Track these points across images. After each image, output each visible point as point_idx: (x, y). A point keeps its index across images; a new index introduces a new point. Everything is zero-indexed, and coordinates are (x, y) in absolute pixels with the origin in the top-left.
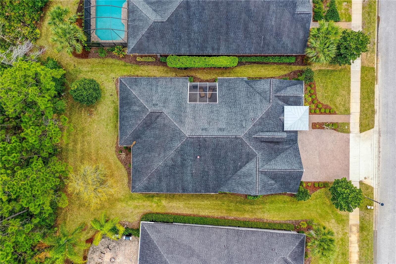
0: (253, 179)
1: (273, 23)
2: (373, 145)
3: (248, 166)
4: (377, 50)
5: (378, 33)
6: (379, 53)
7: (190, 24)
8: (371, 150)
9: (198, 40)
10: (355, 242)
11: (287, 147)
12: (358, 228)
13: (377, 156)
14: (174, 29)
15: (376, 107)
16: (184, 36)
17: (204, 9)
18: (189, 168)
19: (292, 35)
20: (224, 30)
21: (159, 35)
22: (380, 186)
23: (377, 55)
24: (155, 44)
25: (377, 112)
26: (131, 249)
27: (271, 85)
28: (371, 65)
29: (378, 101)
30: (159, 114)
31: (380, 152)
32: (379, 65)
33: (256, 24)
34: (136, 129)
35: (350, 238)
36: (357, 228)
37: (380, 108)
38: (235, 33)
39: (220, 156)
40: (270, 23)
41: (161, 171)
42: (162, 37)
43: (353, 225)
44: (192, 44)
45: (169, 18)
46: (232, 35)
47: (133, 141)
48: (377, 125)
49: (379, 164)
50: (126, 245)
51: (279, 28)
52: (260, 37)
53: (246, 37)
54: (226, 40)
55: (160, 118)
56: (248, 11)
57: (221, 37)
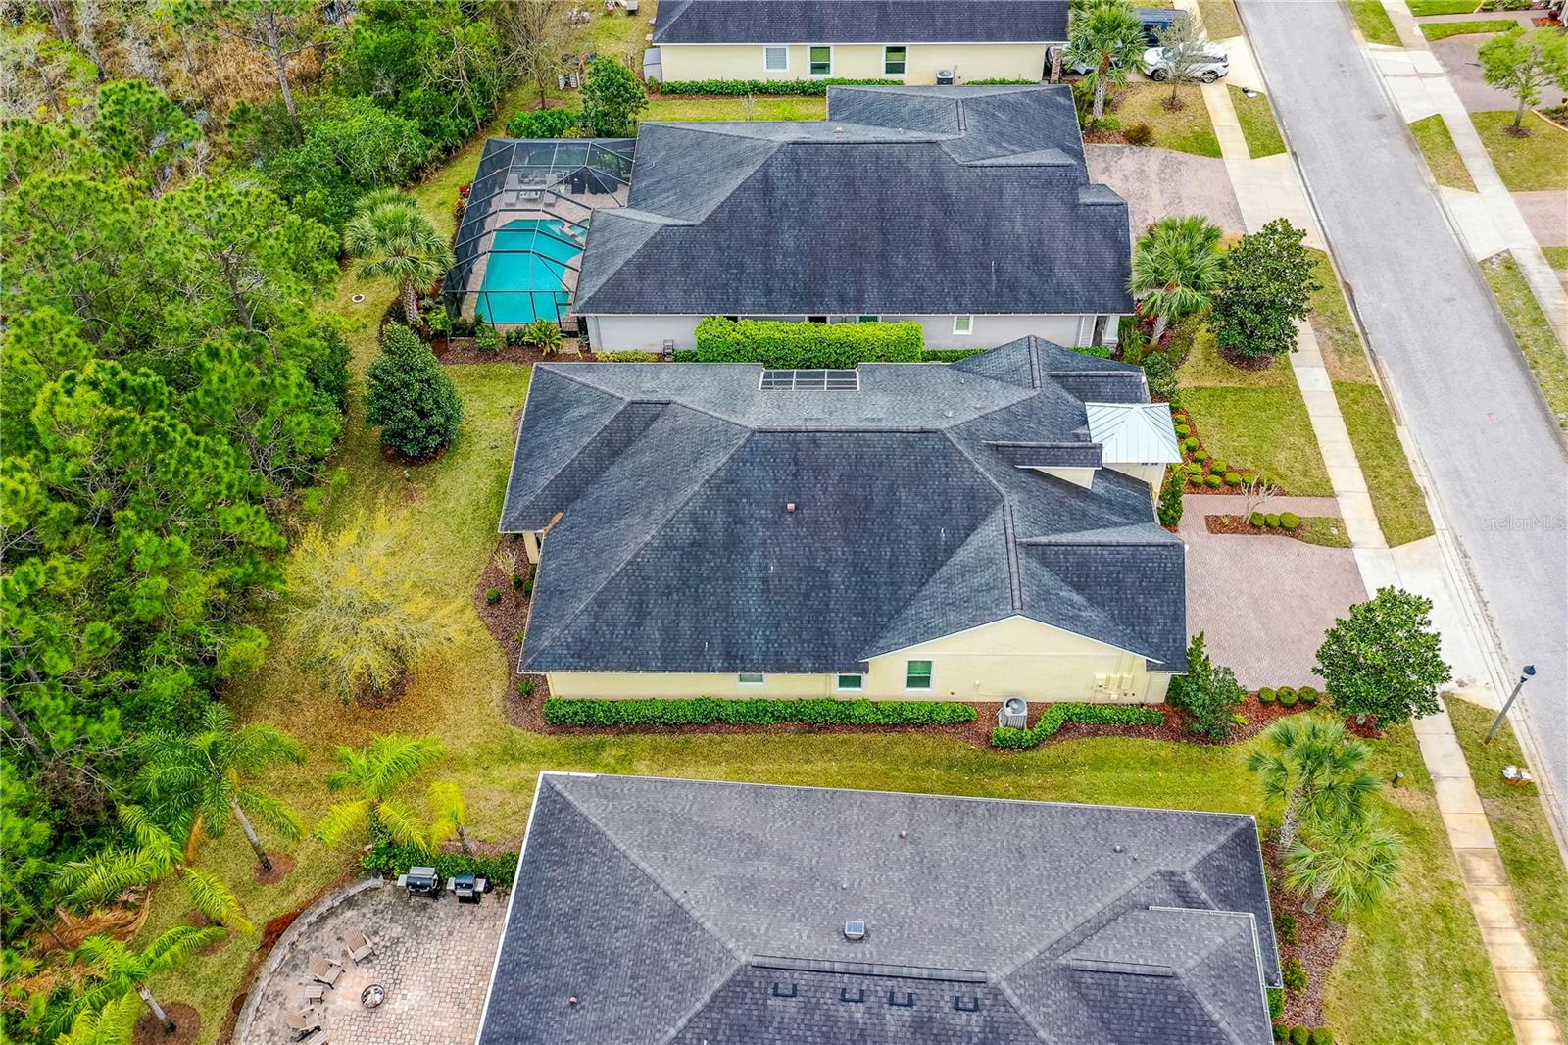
0: (999, 569)
1: (1019, 229)
2: (1450, 582)
3: (975, 540)
4: (1371, 350)
5: (1358, 316)
6: (1379, 357)
7: (771, 230)
8: (1450, 596)
9: (795, 273)
10: (1504, 926)
11: (1115, 518)
12: (1496, 864)
13: (1480, 616)
14: (725, 244)
15: (1422, 480)
16: (754, 264)
17: (814, 194)
18: (755, 557)
19: (1081, 261)
20: (873, 245)
21: (675, 262)
22: (1532, 710)
23: (1375, 361)
24: (662, 284)
25: (1431, 494)
26: (469, 953)
27: (1033, 349)
28: (1362, 380)
29: (1420, 466)
30: (660, 407)
31: (1485, 604)
32: (1391, 382)
33: (969, 232)
34: (570, 465)
35: (1476, 908)
36: (1493, 867)
37: (1434, 483)
38: (907, 255)
39: (869, 502)
40: (1008, 227)
41: (649, 571)
42: (685, 266)
43: (1473, 854)
44: (777, 285)
45: (710, 215)
46: (900, 260)
47: (554, 513)
48: (1444, 527)
49: (1496, 640)
50: (450, 934)
51: (1040, 242)
52: (986, 267)
53: (942, 266)
54: (884, 274)
55: (660, 420)
56: (942, 199)
57: (867, 266)
